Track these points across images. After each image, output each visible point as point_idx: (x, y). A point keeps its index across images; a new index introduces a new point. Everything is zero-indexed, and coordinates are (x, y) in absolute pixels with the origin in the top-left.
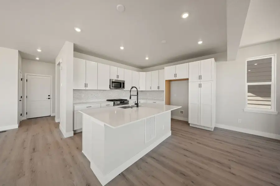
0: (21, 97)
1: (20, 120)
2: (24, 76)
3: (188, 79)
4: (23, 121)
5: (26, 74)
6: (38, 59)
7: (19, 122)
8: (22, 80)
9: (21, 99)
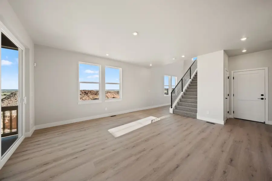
0: (227, 95)
1: (226, 117)
2: (230, 73)
4: (230, 119)
5: (232, 72)
6: (244, 51)
7: (225, 120)
8: (228, 78)
9: (228, 97)
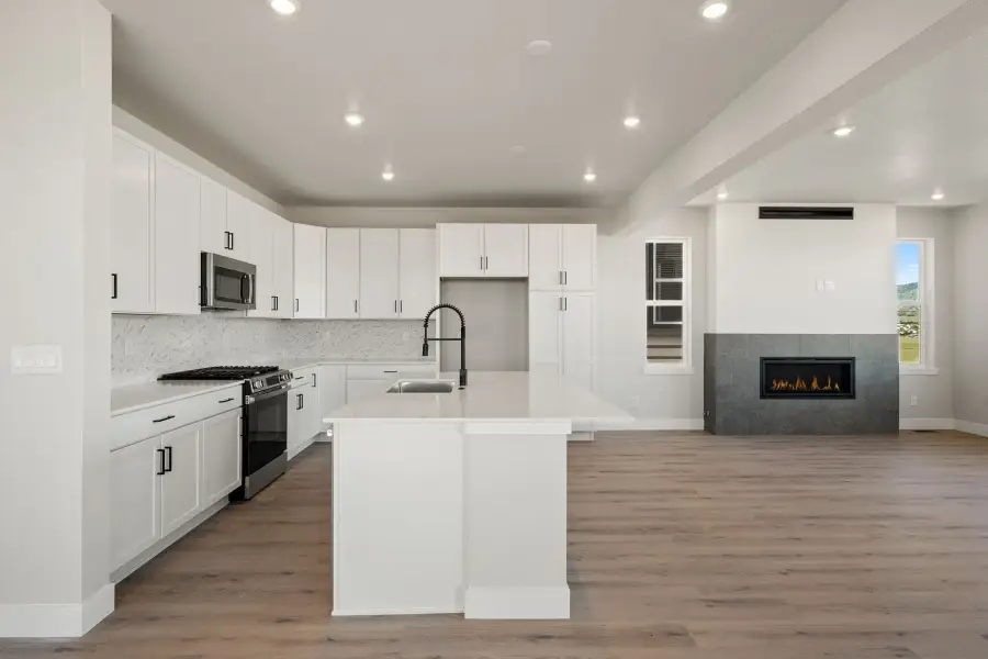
3: (525, 280)
